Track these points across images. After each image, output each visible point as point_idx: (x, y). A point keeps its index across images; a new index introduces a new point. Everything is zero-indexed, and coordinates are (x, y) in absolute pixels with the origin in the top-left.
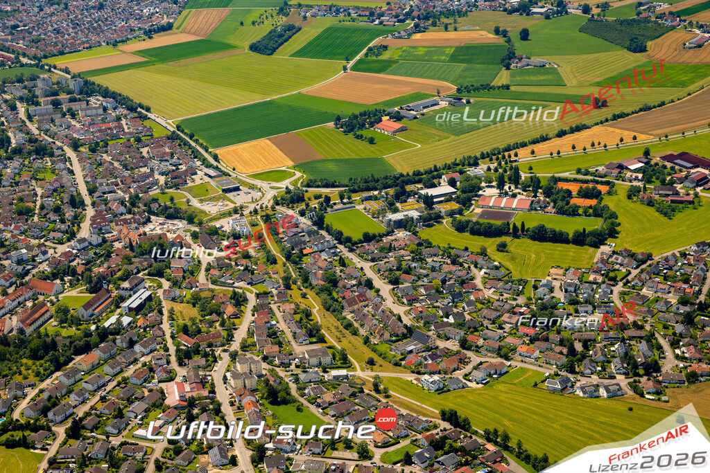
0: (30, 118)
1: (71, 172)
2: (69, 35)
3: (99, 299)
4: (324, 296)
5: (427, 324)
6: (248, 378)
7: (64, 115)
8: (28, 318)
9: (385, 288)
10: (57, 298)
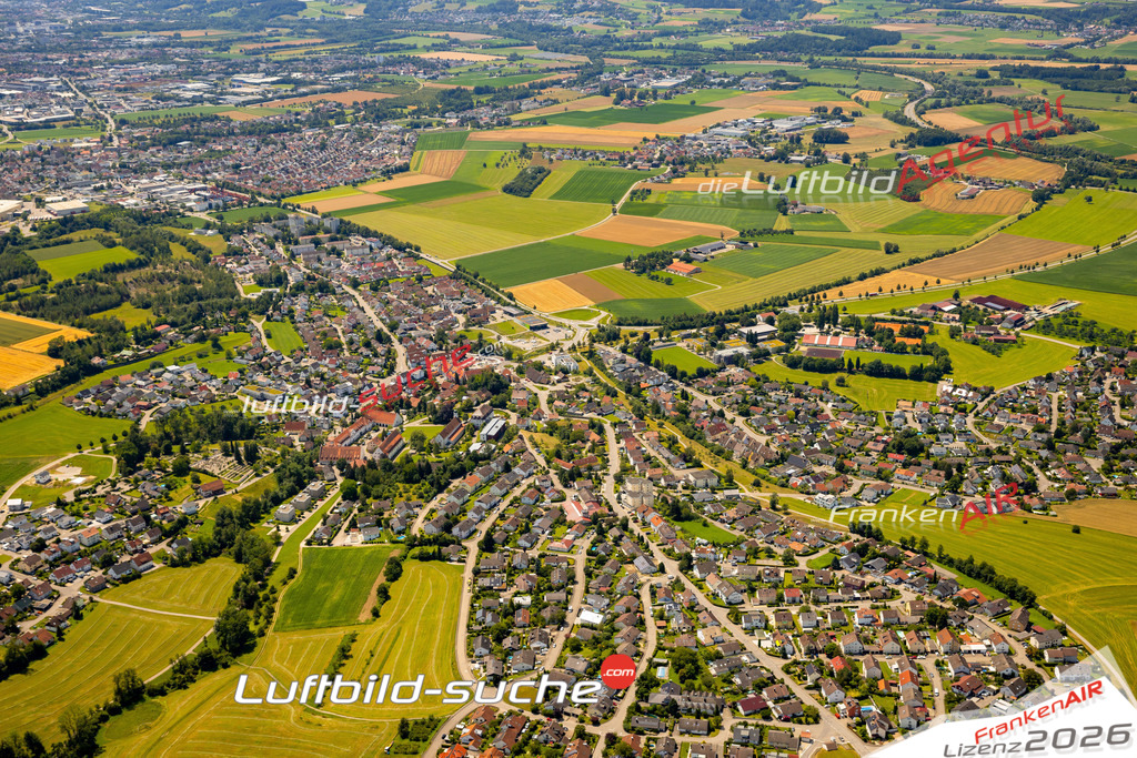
0: (293, 256)
1: (362, 310)
4: (682, 425)
5: (795, 451)
6: (645, 496)
7: (329, 254)
8: (385, 445)
10: (401, 428)
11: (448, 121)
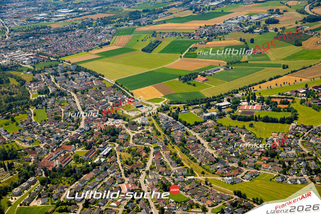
0: (56, 81)
1: (75, 102)
2: (69, 48)
3: (91, 152)
4: (181, 147)
6: (154, 181)
8: (63, 161)
9: (206, 144)
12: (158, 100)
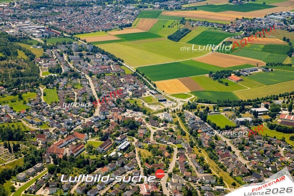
0: (69, 60)
1: (89, 86)
2: (85, 25)
3: (107, 144)
4: (209, 152)
5: (259, 170)
6: (178, 185)
7: (85, 61)
8: (75, 149)
9: (238, 152)
10: (86, 142)
11: (155, 6)
12: (185, 96)
